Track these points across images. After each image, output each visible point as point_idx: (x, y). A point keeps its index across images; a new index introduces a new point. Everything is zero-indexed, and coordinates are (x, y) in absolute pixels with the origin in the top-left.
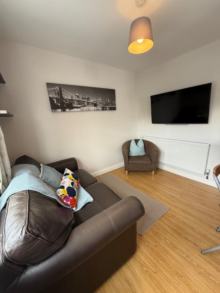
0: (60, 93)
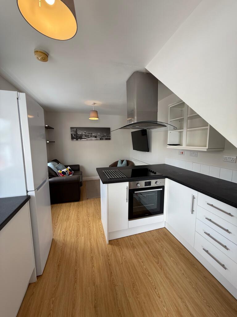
0: (76, 132)
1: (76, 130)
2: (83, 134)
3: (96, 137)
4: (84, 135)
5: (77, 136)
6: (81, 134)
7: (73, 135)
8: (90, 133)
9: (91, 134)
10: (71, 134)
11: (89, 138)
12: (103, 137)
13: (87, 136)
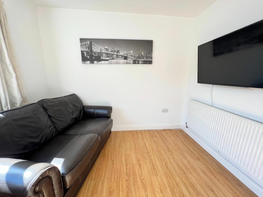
0: (90, 47)
1: (91, 44)
2: (103, 51)
3: (126, 58)
4: (104, 55)
5: (91, 56)
6: (99, 51)
7: (85, 53)
8: (115, 51)
9: (118, 52)
10: (82, 52)
11: (113, 59)
12: (139, 57)
13: (110, 56)
